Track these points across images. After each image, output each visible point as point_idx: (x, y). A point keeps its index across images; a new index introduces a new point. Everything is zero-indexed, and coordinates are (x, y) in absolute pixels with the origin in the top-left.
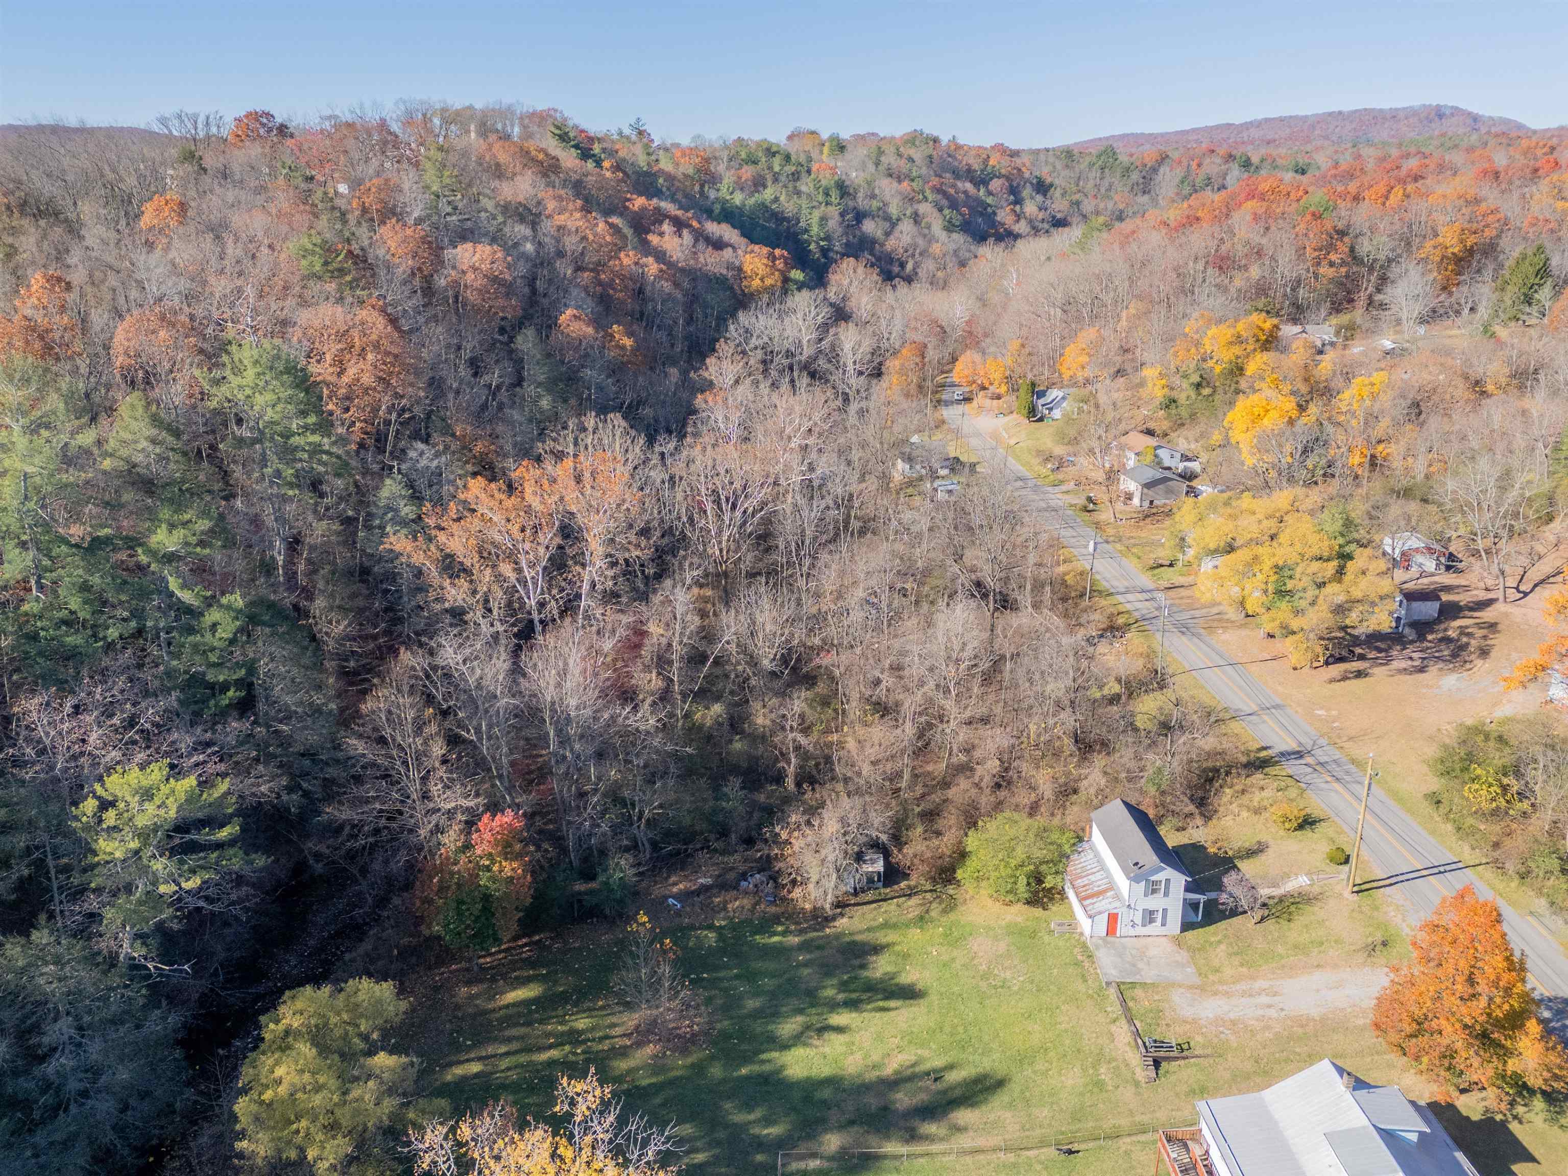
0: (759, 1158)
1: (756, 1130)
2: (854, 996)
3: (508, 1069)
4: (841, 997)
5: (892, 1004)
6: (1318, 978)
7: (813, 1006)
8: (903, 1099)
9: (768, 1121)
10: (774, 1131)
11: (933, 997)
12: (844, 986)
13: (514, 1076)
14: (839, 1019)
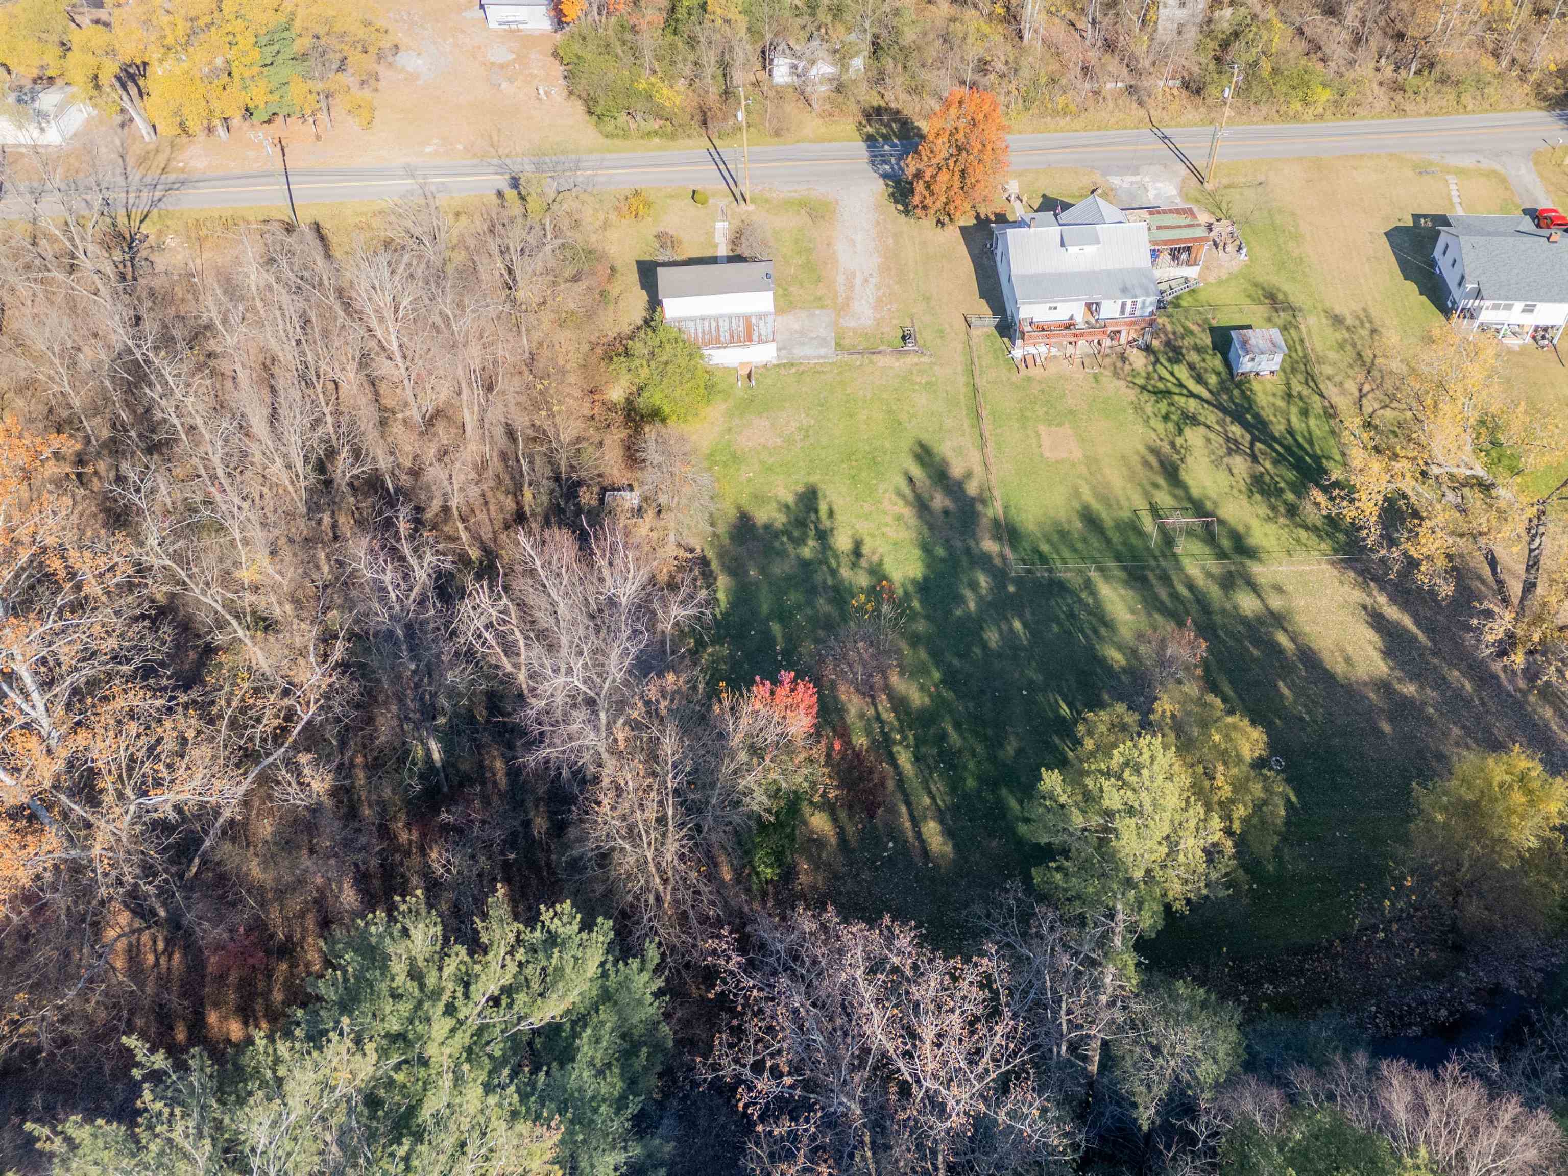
0: (1011, 589)
1: (984, 592)
2: (812, 533)
3: (930, 793)
4: (811, 543)
5: (823, 508)
6: (840, 247)
7: (825, 562)
8: (939, 501)
9: (974, 585)
10: (983, 580)
11: (813, 479)
12: (800, 541)
13: (938, 786)
14: (842, 542)
